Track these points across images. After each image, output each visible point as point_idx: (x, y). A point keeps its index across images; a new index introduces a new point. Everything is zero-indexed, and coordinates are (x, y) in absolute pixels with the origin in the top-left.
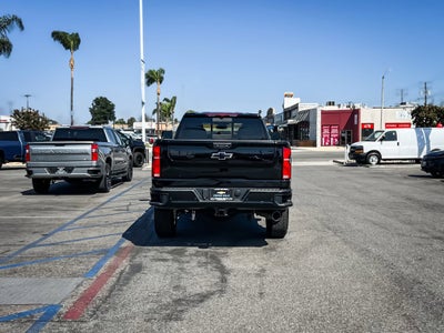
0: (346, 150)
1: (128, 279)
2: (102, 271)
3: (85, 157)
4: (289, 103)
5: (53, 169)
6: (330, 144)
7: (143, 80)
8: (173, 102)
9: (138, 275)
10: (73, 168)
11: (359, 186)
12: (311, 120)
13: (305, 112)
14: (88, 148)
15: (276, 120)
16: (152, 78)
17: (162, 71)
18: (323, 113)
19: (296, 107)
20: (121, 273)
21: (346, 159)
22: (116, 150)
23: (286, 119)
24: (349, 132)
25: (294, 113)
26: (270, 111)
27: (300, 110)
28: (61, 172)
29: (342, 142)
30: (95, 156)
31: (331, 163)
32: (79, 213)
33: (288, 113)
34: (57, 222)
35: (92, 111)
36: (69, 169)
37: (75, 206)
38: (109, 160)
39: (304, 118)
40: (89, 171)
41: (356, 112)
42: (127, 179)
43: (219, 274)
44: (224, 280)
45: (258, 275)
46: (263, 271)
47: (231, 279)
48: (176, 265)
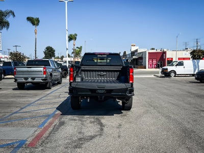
0: (160, 70)
1: (58, 129)
2: (46, 124)
3: (40, 73)
4: (133, 49)
5: (26, 79)
6: (152, 68)
7: (67, 39)
8: (80, 48)
9: (62, 127)
10: (35, 78)
11: (166, 87)
12: (144, 56)
13: (141, 53)
14: (42, 69)
15: (128, 56)
16: (71, 38)
17: (76, 35)
18: (149, 53)
19: (137, 51)
20: (55, 126)
21: (160, 74)
22: (55, 70)
23: (132, 56)
24: (161, 62)
25: (136, 53)
26: (125, 52)
27: (139, 52)
28: (30, 80)
29: (158, 67)
30: (45, 72)
31: (153, 76)
32: (38, 98)
33: (133, 53)
34: (27, 102)
35: (45, 53)
36: (33, 79)
37: (36, 95)
38: (51, 75)
39: (140, 56)
40: (42, 79)
41: (164, 53)
42: (59, 83)
43: (99, 127)
44: (102, 130)
45: (118, 128)
46: (120, 125)
47: (105, 129)
48: (80, 122)
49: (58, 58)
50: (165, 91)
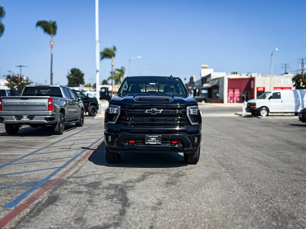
0: (244, 105)
3: (43, 108)
4: (204, 73)
5: (19, 117)
6: (233, 102)
8: (122, 71)
9: (50, 207)
10: (34, 116)
11: (251, 132)
12: (220, 84)
13: (215, 79)
14: (46, 101)
15: (196, 84)
16: (107, 54)
17: (115, 49)
18: (230, 80)
19: (209, 76)
23: (203, 83)
24: (247, 94)
25: (208, 80)
26: (192, 78)
27: (212, 78)
28: (25, 119)
29: (242, 100)
30: (51, 107)
31: (232, 115)
32: (32, 150)
33: (204, 80)
34: (10, 158)
36: (31, 117)
38: (62, 111)
39: (215, 83)
40: (46, 119)
41: (252, 79)
43: (120, 206)
44: (123, 213)
45: (154, 208)
46: (160, 204)
47: (130, 211)
48: (88, 197)
49: (89, 86)
50: (249, 139)
